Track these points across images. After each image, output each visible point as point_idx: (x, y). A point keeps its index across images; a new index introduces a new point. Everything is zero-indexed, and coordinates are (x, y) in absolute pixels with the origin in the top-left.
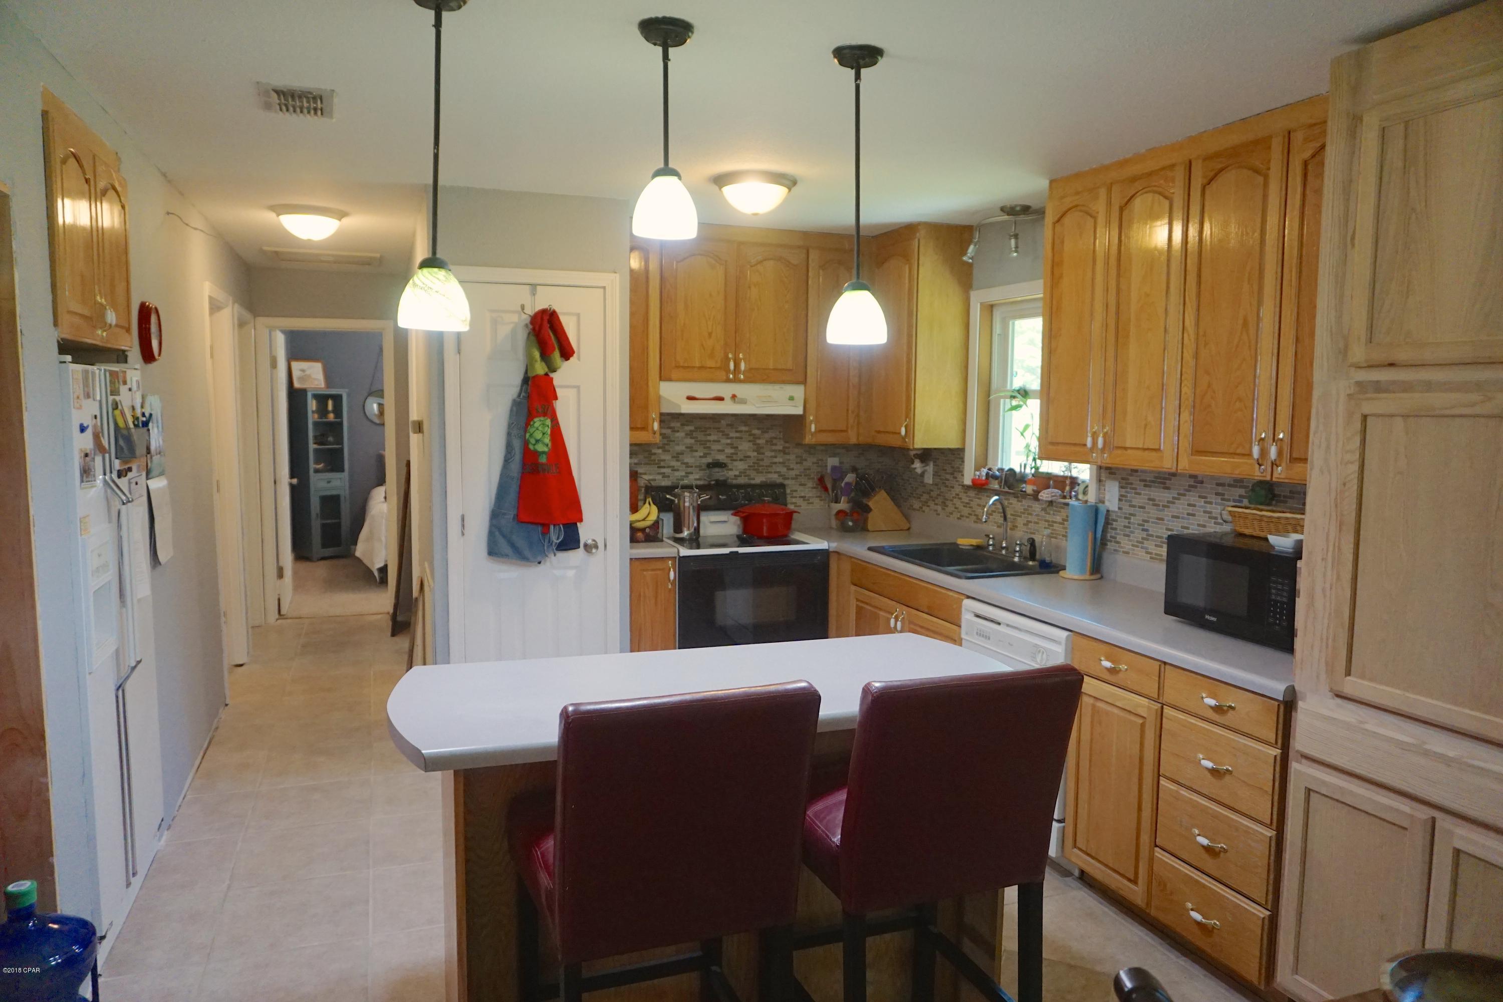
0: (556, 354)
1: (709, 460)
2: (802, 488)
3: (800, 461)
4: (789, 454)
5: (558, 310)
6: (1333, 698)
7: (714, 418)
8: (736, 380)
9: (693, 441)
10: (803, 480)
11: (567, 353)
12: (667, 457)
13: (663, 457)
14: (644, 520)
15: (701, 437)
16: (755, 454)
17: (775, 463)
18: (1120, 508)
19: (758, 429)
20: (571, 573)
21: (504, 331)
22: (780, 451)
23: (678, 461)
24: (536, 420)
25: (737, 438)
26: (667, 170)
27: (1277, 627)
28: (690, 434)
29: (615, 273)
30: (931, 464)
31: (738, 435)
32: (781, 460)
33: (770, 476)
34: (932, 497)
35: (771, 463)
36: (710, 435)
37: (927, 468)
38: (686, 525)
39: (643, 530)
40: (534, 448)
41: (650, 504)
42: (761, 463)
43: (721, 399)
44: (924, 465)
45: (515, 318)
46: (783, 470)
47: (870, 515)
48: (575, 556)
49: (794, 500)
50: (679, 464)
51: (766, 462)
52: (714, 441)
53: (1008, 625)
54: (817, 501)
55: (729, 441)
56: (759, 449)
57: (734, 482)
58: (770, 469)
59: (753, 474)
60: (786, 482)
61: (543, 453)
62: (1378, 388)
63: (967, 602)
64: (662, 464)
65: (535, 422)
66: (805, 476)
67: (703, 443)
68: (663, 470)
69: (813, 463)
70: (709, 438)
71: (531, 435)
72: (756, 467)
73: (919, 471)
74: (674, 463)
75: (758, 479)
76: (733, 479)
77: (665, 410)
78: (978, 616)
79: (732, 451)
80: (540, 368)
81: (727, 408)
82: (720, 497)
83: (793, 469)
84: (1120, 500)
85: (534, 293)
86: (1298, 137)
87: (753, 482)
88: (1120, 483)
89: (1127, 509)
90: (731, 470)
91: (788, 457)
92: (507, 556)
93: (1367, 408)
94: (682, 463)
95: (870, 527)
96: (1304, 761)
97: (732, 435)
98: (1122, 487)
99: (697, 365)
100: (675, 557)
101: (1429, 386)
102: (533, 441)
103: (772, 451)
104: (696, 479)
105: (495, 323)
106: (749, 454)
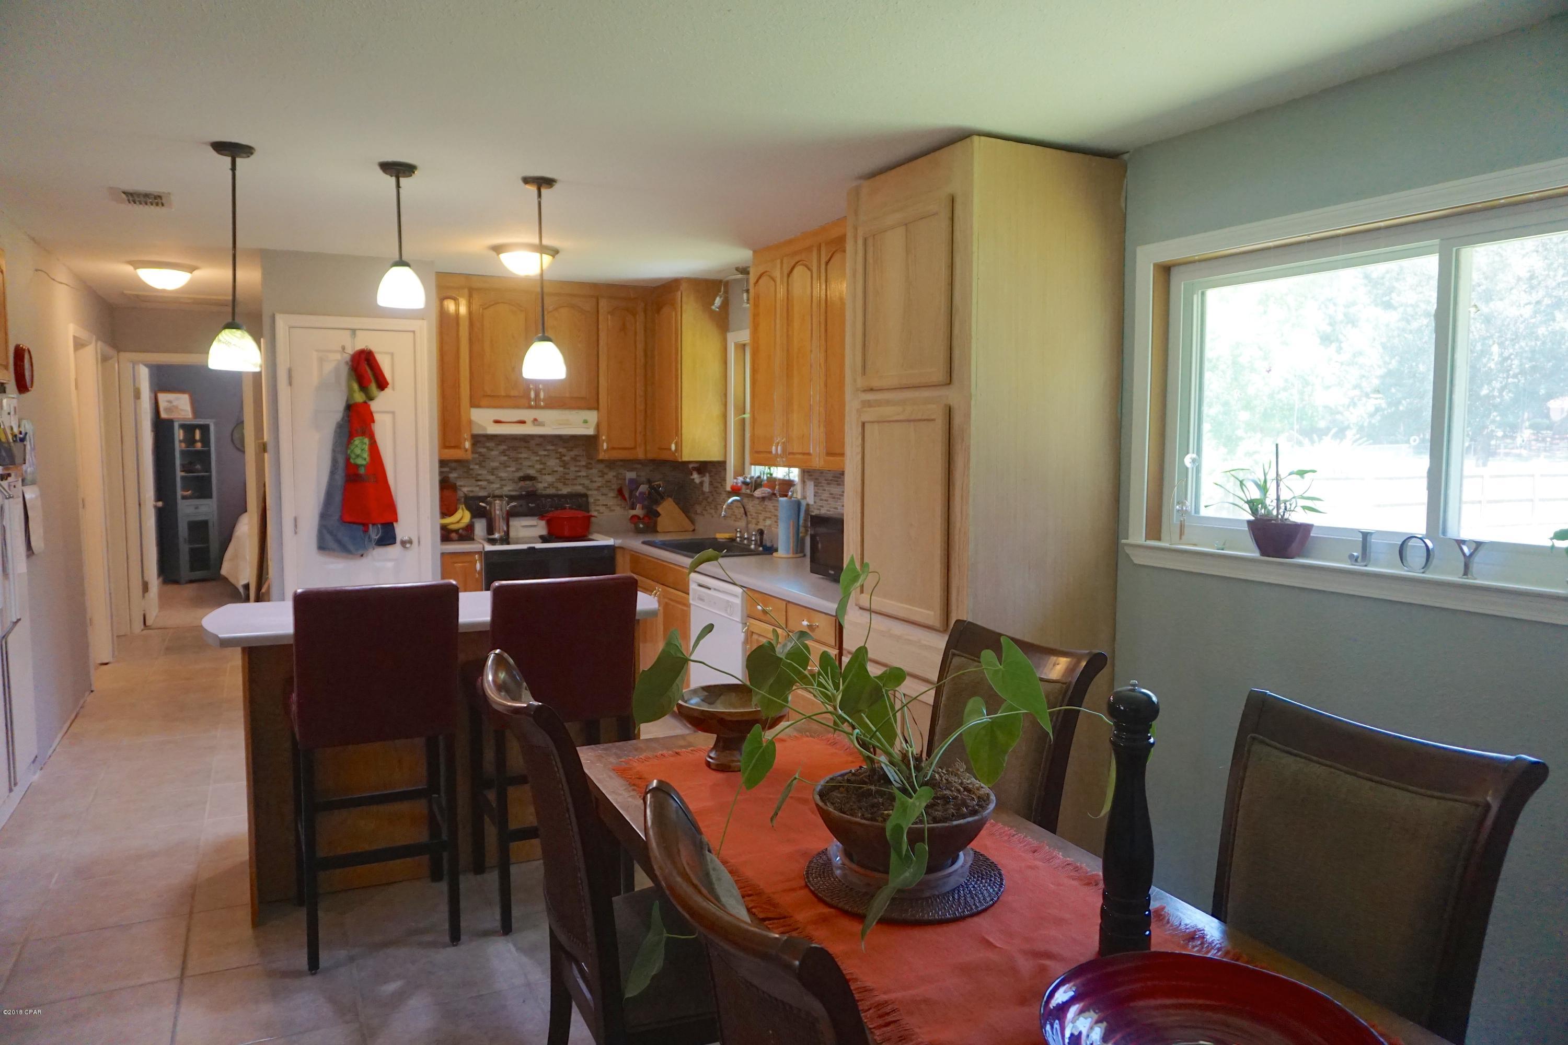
0: (373, 387)
1: (521, 474)
2: (604, 497)
3: (602, 474)
4: (591, 469)
5: (374, 350)
7: (525, 439)
8: (537, 407)
9: (506, 458)
10: (604, 490)
11: (382, 384)
12: (484, 472)
13: (480, 472)
14: (458, 522)
15: (512, 454)
16: (561, 469)
17: (580, 476)
19: (565, 447)
20: (390, 565)
21: (329, 367)
22: (583, 466)
23: (493, 475)
24: (356, 439)
25: (545, 455)
26: (401, 262)
28: (503, 453)
29: (423, 319)
30: (707, 475)
31: (545, 453)
32: (585, 474)
33: (574, 487)
34: (708, 502)
35: (576, 477)
36: (521, 453)
37: (704, 478)
38: (497, 528)
39: (456, 531)
40: (355, 462)
41: (462, 509)
42: (567, 477)
43: (523, 422)
44: (701, 476)
45: (338, 356)
46: (587, 482)
47: (659, 519)
48: (393, 551)
49: (597, 508)
51: (571, 476)
52: (526, 458)
53: (715, 589)
54: (618, 508)
55: (538, 458)
56: (565, 465)
57: (544, 492)
58: (575, 482)
59: (560, 485)
60: (589, 493)
61: (362, 465)
62: (868, 404)
63: (692, 575)
64: (479, 478)
65: (355, 441)
66: (606, 487)
67: (516, 460)
68: (480, 483)
69: (613, 476)
70: (520, 456)
71: (352, 451)
72: (564, 480)
73: (697, 481)
74: (492, 478)
75: (565, 490)
76: (542, 490)
77: (476, 431)
78: (700, 585)
79: (542, 466)
80: (359, 397)
81: (528, 430)
82: (530, 505)
83: (596, 482)
85: (353, 337)
87: (560, 493)
88: (814, 483)
89: (819, 502)
90: (541, 482)
91: (591, 471)
92: (334, 550)
93: (865, 418)
94: (497, 477)
95: (659, 529)
97: (541, 453)
98: (815, 486)
99: (503, 394)
100: (481, 552)
102: (353, 456)
103: (576, 466)
104: (509, 491)
105: (321, 361)
106: (556, 469)
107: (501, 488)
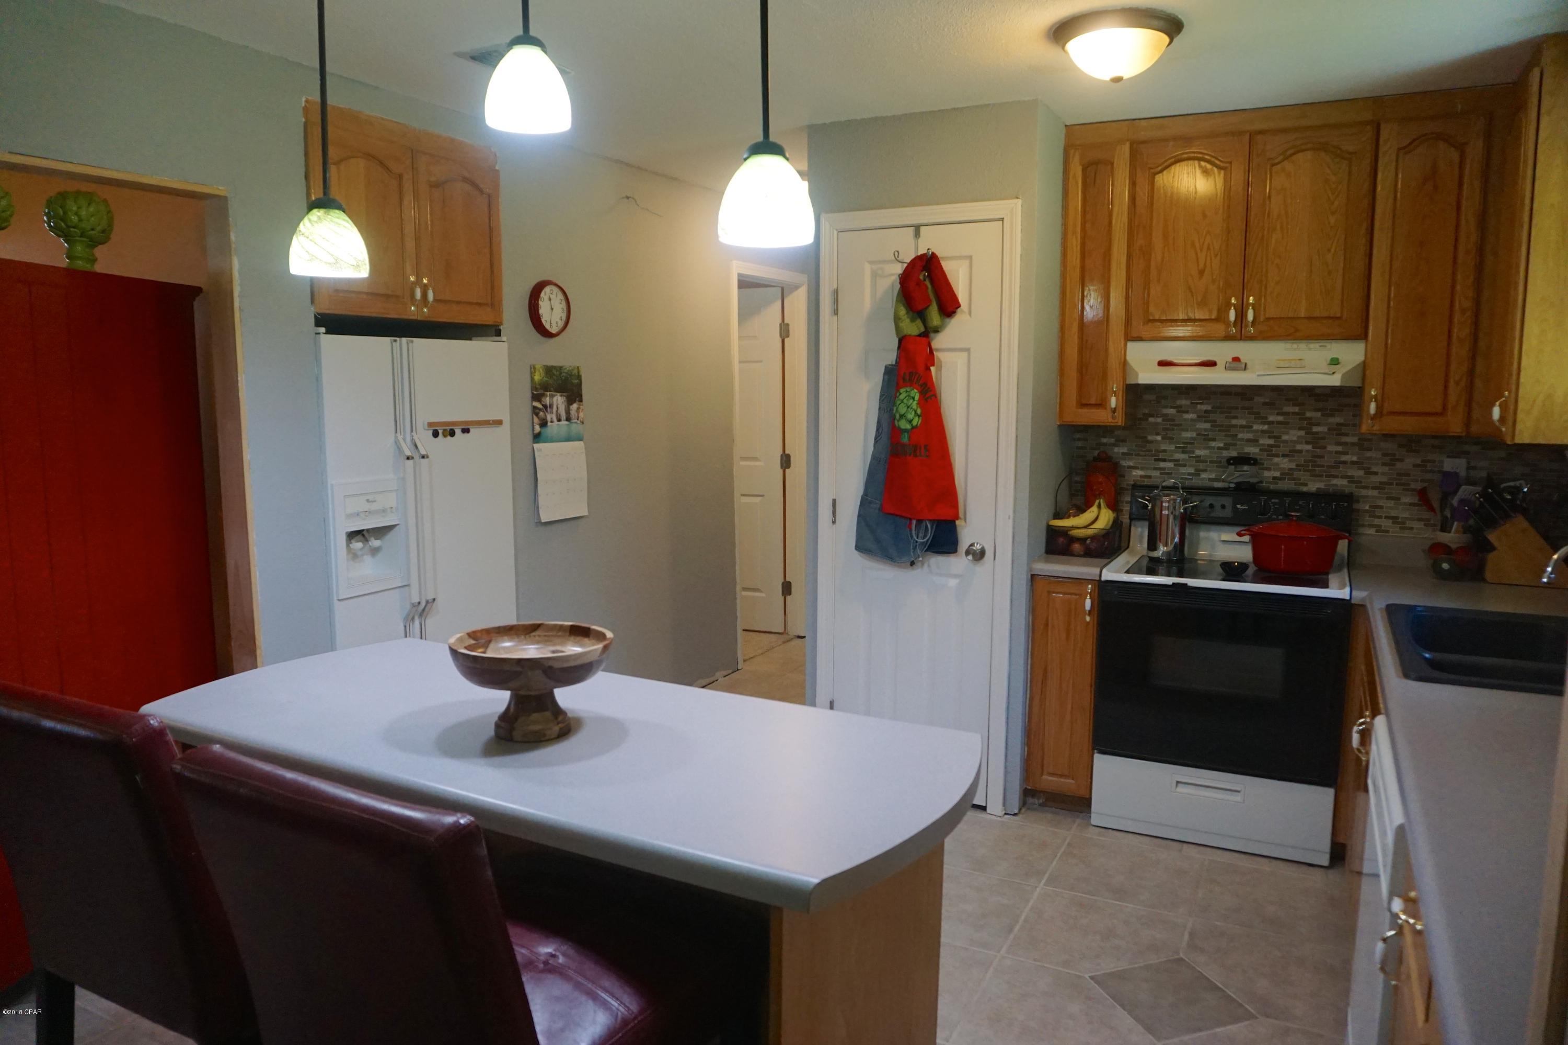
0: (934, 309)
1: (1233, 453)
2: (1391, 503)
3: (1392, 461)
4: (1370, 449)
5: (939, 254)
7: (1246, 393)
8: (1241, 337)
9: (1207, 426)
10: (1393, 490)
11: (951, 309)
12: (1170, 447)
13: (1163, 447)
14: (1086, 527)
15: (1220, 418)
16: (1309, 447)
17: (1345, 463)
20: (953, 582)
22: (1353, 444)
23: (1184, 452)
24: (902, 390)
25: (1279, 423)
28: (1202, 417)
29: (1018, 198)
31: (1280, 418)
32: (1355, 459)
33: (1335, 481)
35: (1335, 462)
36: (1236, 417)
38: (1163, 538)
39: (1082, 540)
40: (899, 424)
41: (1099, 506)
42: (1319, 461)
43: (1212, 364)
46: (1357, 473)
47: (1491, 556)
48: (958, 563)
49: (1377, 521)
50: (1185, 456)
51: (1328, 460)
52: (1242, 427)
54: (1412, 525)
55: (1266, 427)
56: (1316, 440)
57: (1272, 487)
58: (1333, 472)
59: (1304, 476)
60: (1361, 493)
61: (906, 430)
64: (1161, 456)
65: (900, 394)
66: (1397, 484)
67: (1225, 429)
68: (1162, 464)
69: (1415, 466)
70: (1234, 422)
71: (898, 409)
72: (1312, 467)
75: (1314, 486)
76: (1270, 483)
77: (1131, 379)
79: (1271, 442)
80: (913, 328)
82: (1239, 506)
83: (1376, 473)
85: (917, 234)
87: (1305, 489)
90: (1269, 469)
91: (1367, 454)
94: (1191, 456)
95: (1488, 575)
97: (1271, 418)
99: (1181, 316)
100: (1108, 583)
102: (897, 416)
103: (1339, 444)
104: (1210, 480)
105: (875, 275)
106: (1299, 447)
107: (1198, 472)
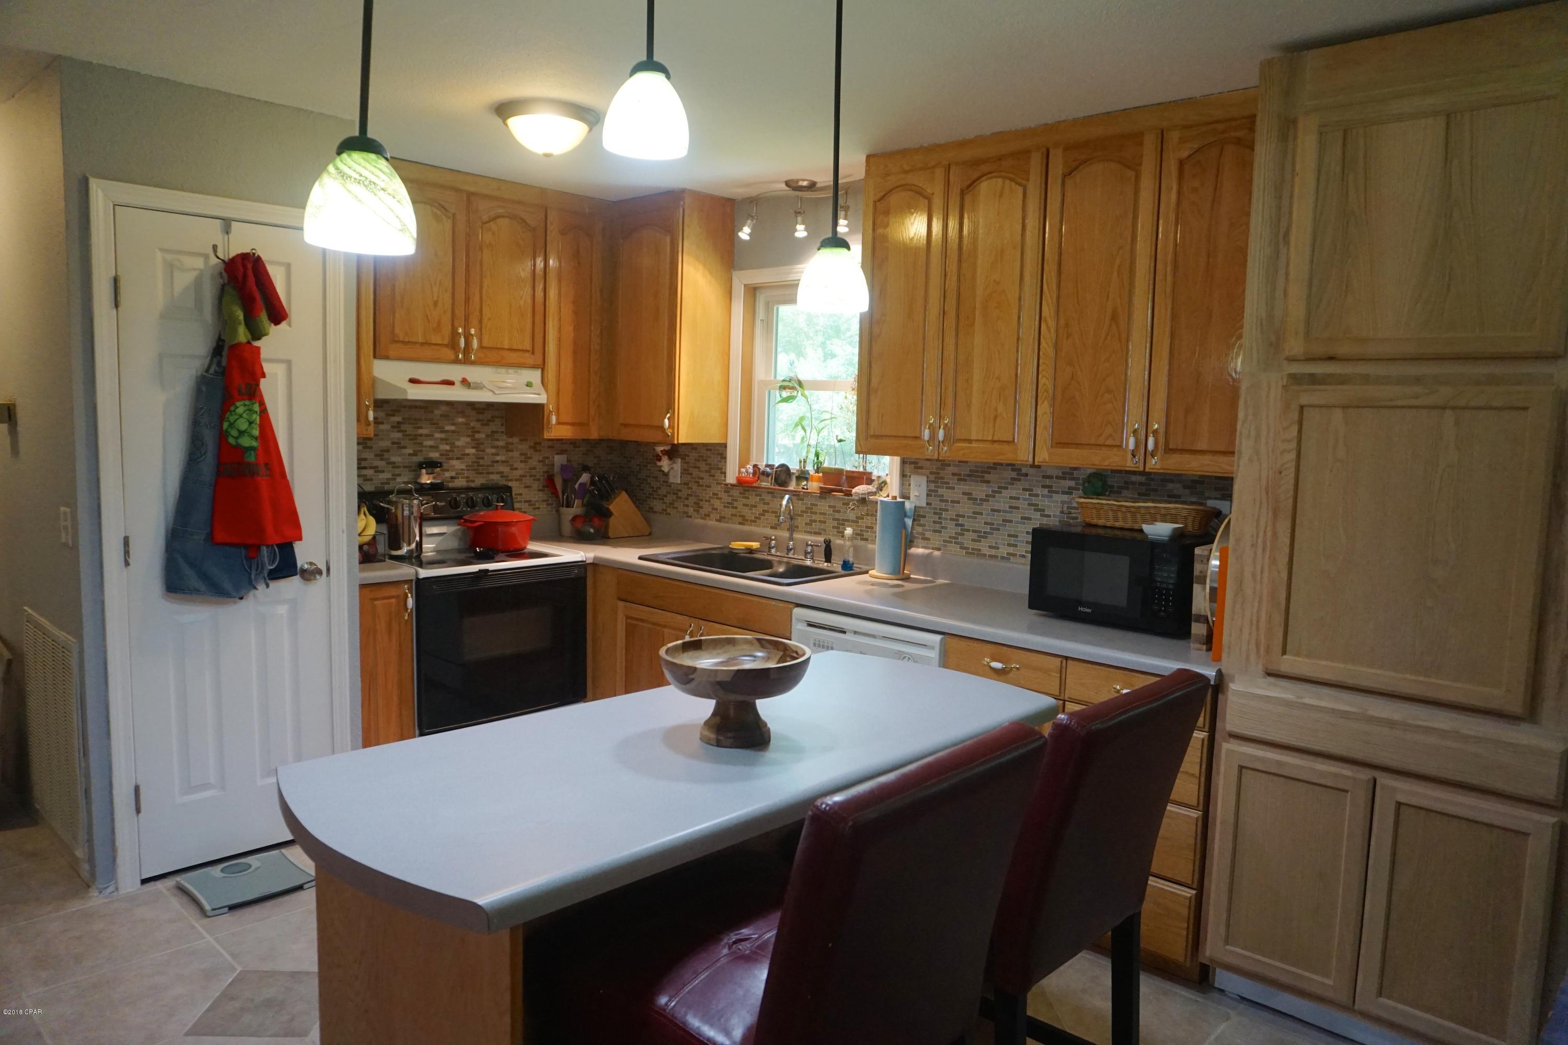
0: (264, 316)
1: (419, 458)
2: (528, 490)
3: (526, 458)
4: (512, 450)
5: (264, 258)
6: (1265, 677)
8: (467, 361)
9: (400, 435)
10: (528, 480)
11: (278, 315)
14: (366, 532)
15: (409, 428)
16: (473, 451)
17: (498, 462)
18: (928, 504)
19: (478, 420)
20: (283, 610)
21: (183, 280)
22: (502, 447)
23: (382, 460)
24: (238, 404)
25: (453, 432)
26: (650, 64)
27: (1163, 614)
28: (397, 427)
30: (679, 461)
31: (453, 428)
32: (504, 459)
33: (492, 477)
34: (680, 498)
35: (492, 462)
36: (421, 428)
37: (675, 466)
38: (407, 539)
39: (367, 546)
40: (237, 442)
41: (365, 514)
42: (481, 462)
43: (450, 383)
44: (671, 462)
45: (199, 263)
46: (505, 469)
47: (612, 520)
48: (292, 586)
50: (383, 463)
51: (487, 461)
52: (427, 435)
53: (855, 633)
54: (544, 505)
55: (443, 436)
56: (478, 445)
57: (451, 485)
58: (491, 470)
59: (472, 474)
60: (510, 484)
61: (252, 448)
62: (1314, 380)
63: (797, 611)
65: (237, 408)
66: (531, 476)
67: (414, 438)
69: (539, 461)
70: (421, 431)
71: (231, 425)
72: (477, 467)
73: (666, 469)
74: (381, 464)
75: (479, 481)
76: (450, 482)
77: (381, 395)
78: (811, 625)
79: (448, 448)
80: (242, 335)
81: (458, 394)
82: (439, 504)
83: (516, 469)
84: (928, 495)
85: (227, 230)
86: (1174, 137)
87: (474, 484)
89: (936, 503)
90: (447, 470)
91: (510, 454)
92: (197, 591)
93: (1305, 399)
94: (388, 463)
95: (611, 534)
96: (1232, 740)
97: (448, 428)
98: (930, 482)
99: (421, 340)
100: (412, 580)
101: (1366, 379)
102: (234, 433)
103: (493, 447)
104: (404, 483)
105: (170, 269)
106: (468, 451)
107: (395, 476)
